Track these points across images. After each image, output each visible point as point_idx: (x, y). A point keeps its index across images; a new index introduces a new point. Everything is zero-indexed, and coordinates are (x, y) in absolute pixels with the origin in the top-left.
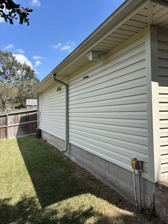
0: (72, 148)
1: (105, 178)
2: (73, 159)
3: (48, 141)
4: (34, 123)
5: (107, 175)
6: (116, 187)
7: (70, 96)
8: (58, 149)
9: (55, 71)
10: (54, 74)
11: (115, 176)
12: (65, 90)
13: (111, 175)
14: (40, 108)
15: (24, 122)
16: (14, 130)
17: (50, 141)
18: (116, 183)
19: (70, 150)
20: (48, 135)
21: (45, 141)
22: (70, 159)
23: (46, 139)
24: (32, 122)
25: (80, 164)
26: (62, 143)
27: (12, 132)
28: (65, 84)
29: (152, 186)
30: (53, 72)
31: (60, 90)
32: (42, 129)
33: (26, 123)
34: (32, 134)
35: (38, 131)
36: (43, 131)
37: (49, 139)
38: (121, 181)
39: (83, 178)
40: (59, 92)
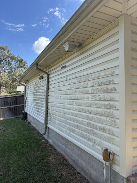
0: (50, 132)
1: (77, 164)
2: (50, 141)
3: (31, 123)
4: (22, 106)
5: (79, 162)
6: (87, 175)
7: (50, 83)
8: (39, 131)
9: (36, 60)
10: (36, 64)
11: (87, 163)
12: (46, 78)
13: (82, 162)
14: (27, 93)
15: (13, 105)
16: (4, 112)
17: (33, 123)
18: (87, 171)
19: (48, 133)
20: (32, 118)
21: (29, 123)
22: (48, 141)
23: (30, 121)
24: (20, 105)
25: (56, 147)
26: (42, 126)
27: (2, 113)
28: (46, 73)
29: (123, 180)
30: (35, 62)
31: (42, 78)
32: (28, 112)
33: (15, 106)
34: (19, 116)
35: (23, 113)
36: (28, 114)
37: (32, 121)
38: (92, 170)
39: (56, 163)
40: (42, 80)
